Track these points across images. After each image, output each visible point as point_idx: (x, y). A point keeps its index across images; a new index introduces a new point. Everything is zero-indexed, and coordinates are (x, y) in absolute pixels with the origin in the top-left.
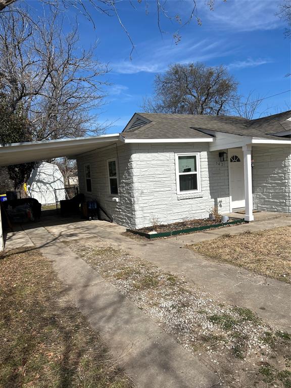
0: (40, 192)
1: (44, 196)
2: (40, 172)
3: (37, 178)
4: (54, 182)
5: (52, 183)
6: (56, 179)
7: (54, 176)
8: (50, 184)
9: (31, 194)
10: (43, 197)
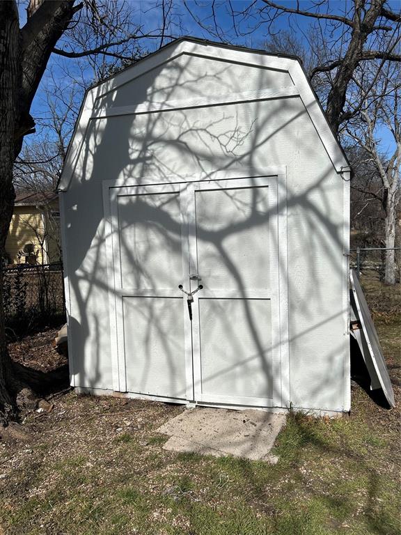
0: (139, 296)
1: (162, 335)
2: (148, 139)
3: (126, 183)
4: (258, 219)
5: (235, 227)
6: (272, 197)
7: (253, 174)
8: (216, 238)
9: (82, 305)
10: (156, 346)
